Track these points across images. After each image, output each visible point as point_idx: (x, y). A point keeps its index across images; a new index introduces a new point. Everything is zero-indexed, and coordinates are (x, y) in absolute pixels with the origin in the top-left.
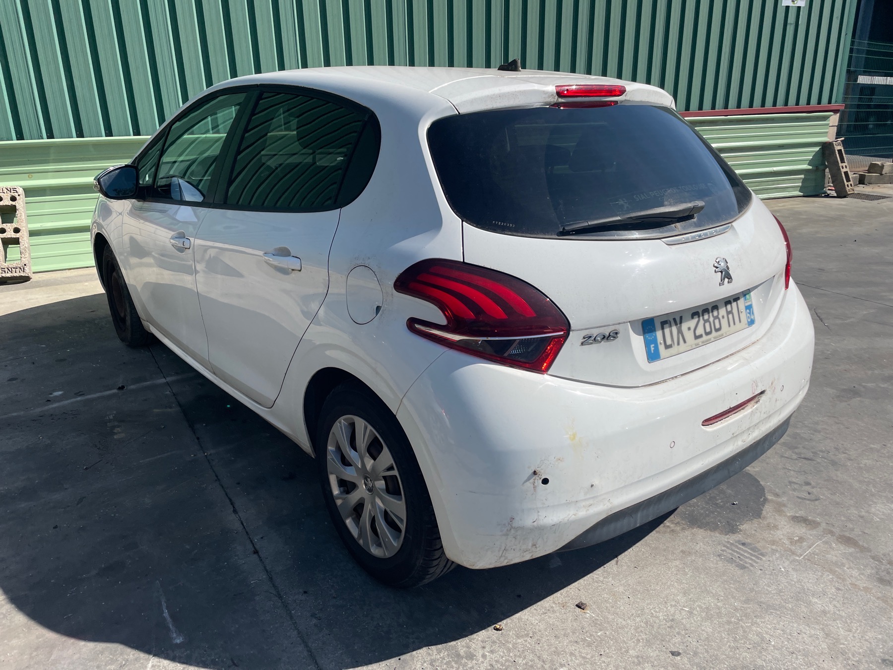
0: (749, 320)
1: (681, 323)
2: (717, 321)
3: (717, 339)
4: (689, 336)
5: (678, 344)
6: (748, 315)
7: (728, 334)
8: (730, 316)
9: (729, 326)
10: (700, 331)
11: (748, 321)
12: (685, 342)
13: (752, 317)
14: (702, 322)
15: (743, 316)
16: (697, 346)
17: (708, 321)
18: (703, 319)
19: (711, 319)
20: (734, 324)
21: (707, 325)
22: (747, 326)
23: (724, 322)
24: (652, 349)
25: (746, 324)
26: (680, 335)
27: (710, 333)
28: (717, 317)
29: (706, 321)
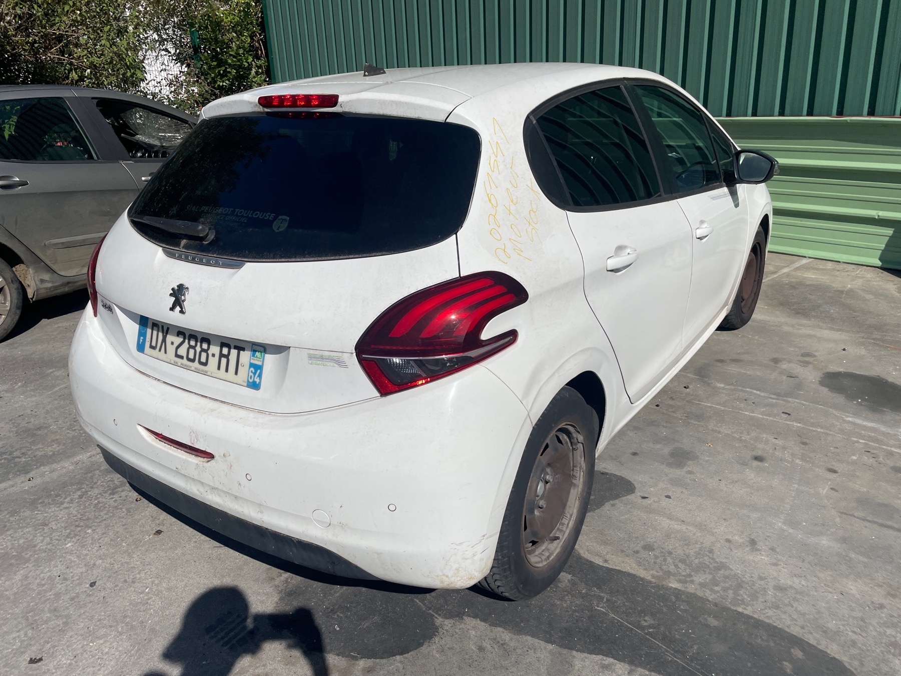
0: (251, 381)
1: (167, 333)
2: (204, 355)
3: (197, 371)
4: (171, 349)
5: (160, 350)
6: (251, 374)
7: (213, 375)
8: (224, 360)
9: (219, 368)
10: (182, 351)
11: (248, 381)
12: (166, 352)
13: (257, 380)
14: (186, 345)
15: (244, 371)
16: (175, 364)
17: (194, 348)
18: (189, 343)
19: (198, 349)
20: (227, 371)
21: (192, 351)
22: (246, 384)
23: (213, 362)
24: (141, 341)
25: (244, 381)
26: (164, 343)
27: (193, 361)
28: (206, 351)
29: (190, 347)
